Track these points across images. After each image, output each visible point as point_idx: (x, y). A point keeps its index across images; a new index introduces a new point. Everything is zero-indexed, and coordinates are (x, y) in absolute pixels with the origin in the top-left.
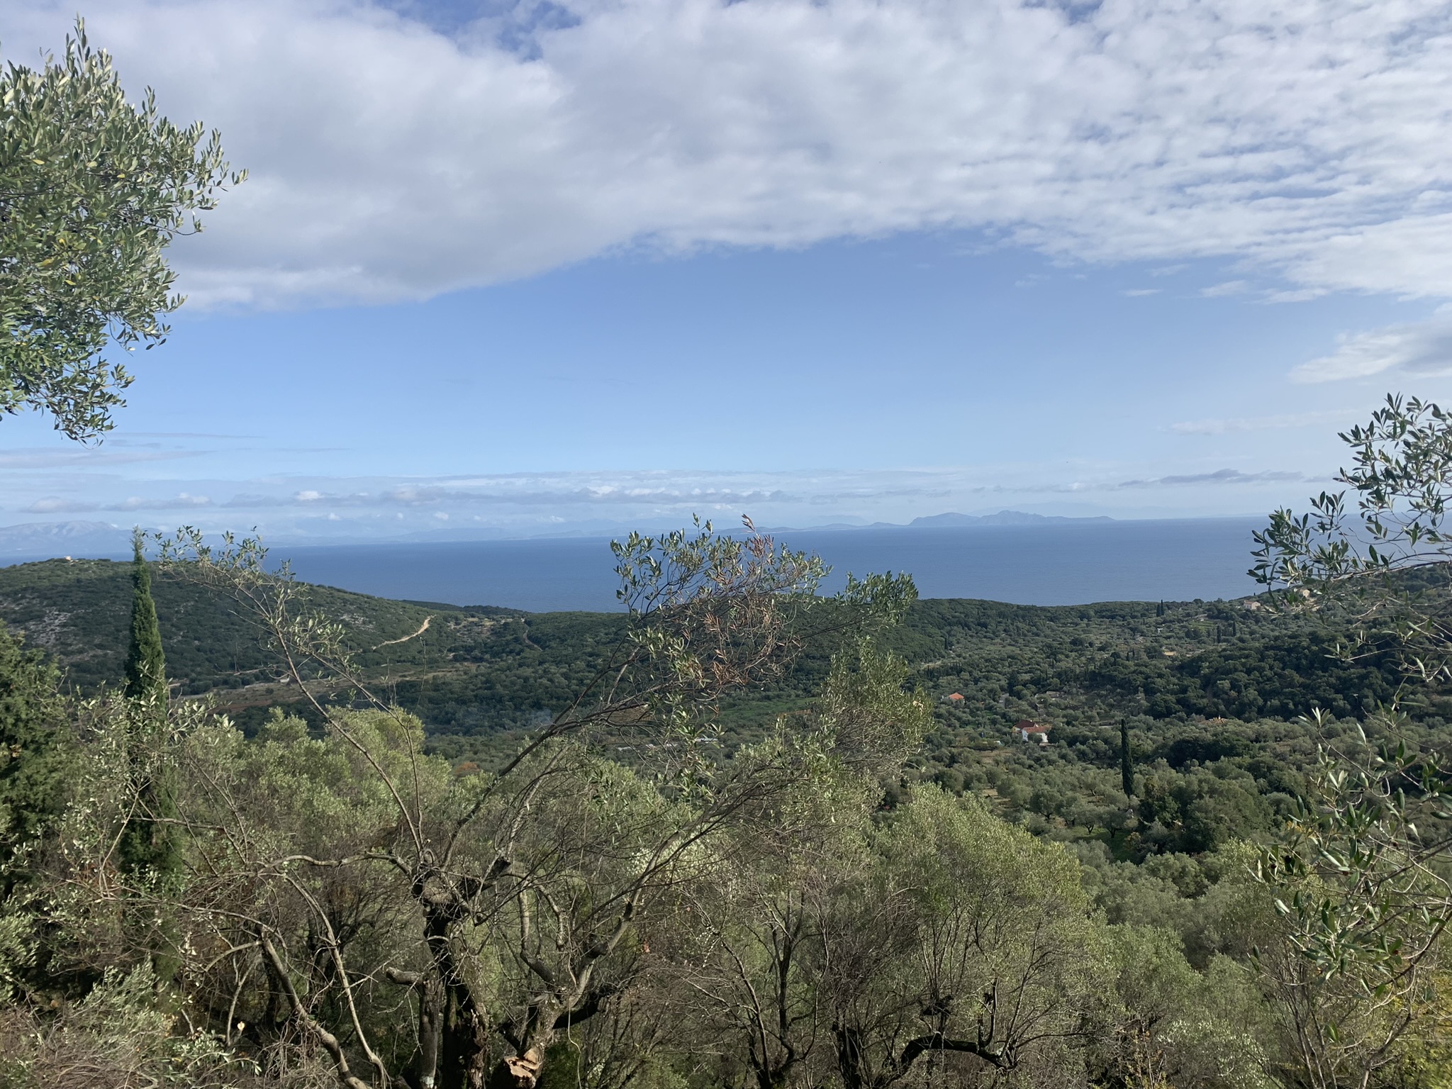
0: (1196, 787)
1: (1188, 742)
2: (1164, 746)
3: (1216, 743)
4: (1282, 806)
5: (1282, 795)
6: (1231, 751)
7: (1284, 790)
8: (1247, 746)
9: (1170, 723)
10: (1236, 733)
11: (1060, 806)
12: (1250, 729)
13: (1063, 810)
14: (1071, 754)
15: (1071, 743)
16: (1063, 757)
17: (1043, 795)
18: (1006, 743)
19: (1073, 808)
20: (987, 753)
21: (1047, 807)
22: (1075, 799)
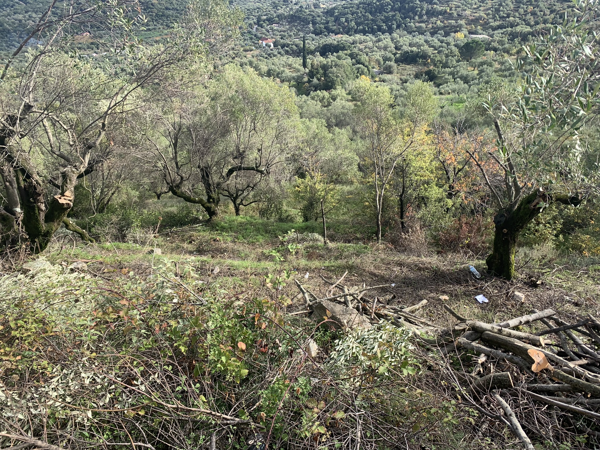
0: (330, 64)
1: (328, 45)
2: (319, 47)
3: (338, 45)
4: (360, 70)
5: (361, 66)
6: (343, 49)
7: (361, 64)
8: (349, 46)
9: (321, 37)
10: (346, 41)
11: (278, 74)
12: (351, 39)
13: (280, 75)
14: (283, 52)
15: (283, 47)
16: (279, 53)
17: (272, 70)
18: (257, 48)
19: (283, 75)
20: (249, 52)
21: (273, 75)
22: (284, 71)
